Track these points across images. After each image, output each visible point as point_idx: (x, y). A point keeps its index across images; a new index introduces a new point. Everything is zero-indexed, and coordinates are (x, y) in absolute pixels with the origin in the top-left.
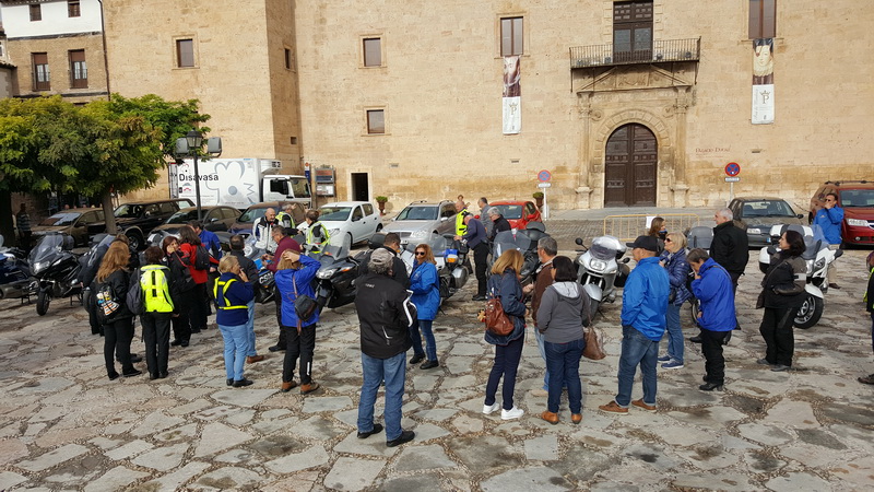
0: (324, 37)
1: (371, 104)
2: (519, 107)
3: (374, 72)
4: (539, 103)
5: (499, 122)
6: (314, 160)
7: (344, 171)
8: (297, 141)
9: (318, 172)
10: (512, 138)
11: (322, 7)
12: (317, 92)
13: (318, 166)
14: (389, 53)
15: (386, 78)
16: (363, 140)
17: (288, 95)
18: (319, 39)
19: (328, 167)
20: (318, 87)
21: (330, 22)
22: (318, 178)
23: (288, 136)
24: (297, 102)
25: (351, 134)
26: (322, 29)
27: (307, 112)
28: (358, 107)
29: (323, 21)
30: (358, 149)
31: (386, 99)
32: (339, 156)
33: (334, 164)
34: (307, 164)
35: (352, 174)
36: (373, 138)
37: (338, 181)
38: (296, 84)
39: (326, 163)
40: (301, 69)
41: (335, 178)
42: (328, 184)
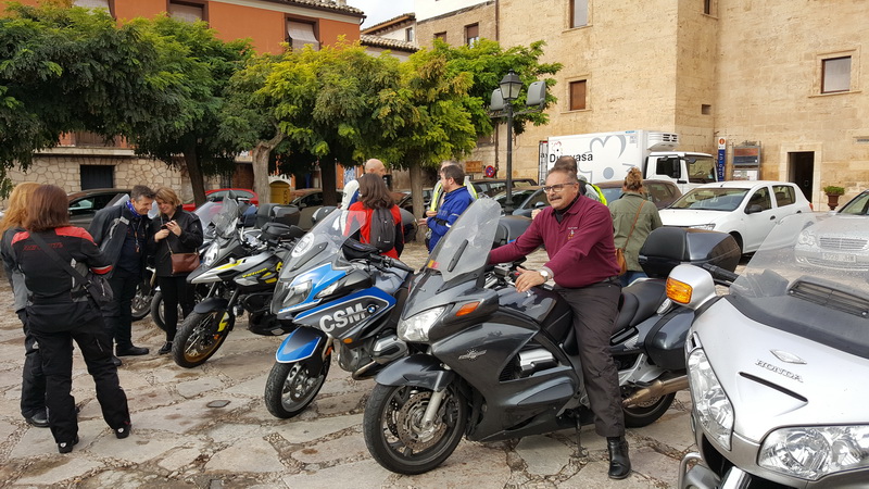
1: (831, 49)
6: (732, 136)
7: (777, 149)
8: (711, 110)
9: (737, 151)
12: (745, 41)
13: (739, 142)
16: (811, 104)
17: (703, 49)
19: (753, 144)
20: (748, 35)
22: (736, 159)
23: (699, 104)
24: (716, 57)
25: (791, 96)
27: (730, 69)
28: (808, 57)
30: (801, 117)
31: (857, 39)
32: (771, 128)
33: (763, 139)
34: (722, 141)
35: (790, 153)
36: (827, 100)
37: (765, 164)
38: (717, 35)
39: (751, 140)
40: (725, 15)
41: (762, 160)
42: (750, 167)
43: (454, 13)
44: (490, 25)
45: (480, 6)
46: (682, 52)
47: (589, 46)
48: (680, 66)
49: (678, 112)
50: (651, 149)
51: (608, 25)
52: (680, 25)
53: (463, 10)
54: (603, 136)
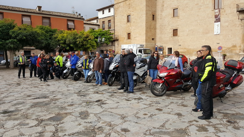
0: (163, 10)
1: (174, 27)
2: (219, 25)
3: (176, 18)
4: (227, 24)
5: (213, 31)
6: (158, 44)
7: (166, 47)
8: (154, 39)
9: (159, 48)
10: (217, 36)
11: (163, 2)
12: (160, 25)
13: (159, 46)
14: (180, 12)
15: (179, 20)
16: (171, 38)
18: (162, 11)
20: (161, 24)
21: (165, 6)
22: (159, 49)
23: (151, 38)
24: (155, 29)
25: (168, 37)
26: (163, 8)
27: (158, 31)
28: (171, 29)
29: (163, 6)
30: (170, 41)
31: (178, 26)
32: (165, 43)
33: (164, 45)
34: (156, 46)
35: (168, 48)
36: (174, 37)
37: (164, 50)
38: (155, 24)
39: (161, 45)
40: (157, 20)
41: (163, 49)
42: (161, 51)
43: (106, 17)
44: (113, 20)
45: (111, 16)
46: (147, 28)
47: (131, 26)
48: (146, 31)
49: (146, 40)
50: (138, 48)
51: (134, 22)
52: (146, 23)
53: (108, 17)
54: (130, 45)
